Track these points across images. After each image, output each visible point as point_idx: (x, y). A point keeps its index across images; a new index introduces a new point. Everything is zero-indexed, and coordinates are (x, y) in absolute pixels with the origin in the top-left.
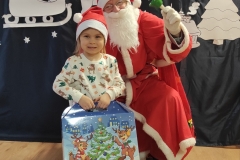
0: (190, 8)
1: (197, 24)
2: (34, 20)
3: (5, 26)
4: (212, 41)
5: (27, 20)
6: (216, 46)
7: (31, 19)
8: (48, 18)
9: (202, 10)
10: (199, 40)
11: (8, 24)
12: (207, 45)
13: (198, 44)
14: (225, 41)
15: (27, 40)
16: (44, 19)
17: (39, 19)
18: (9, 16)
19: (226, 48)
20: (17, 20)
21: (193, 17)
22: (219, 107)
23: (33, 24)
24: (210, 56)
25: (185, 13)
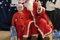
0: (53, 1)
1: (54, 4)
3: (11, 6)
4: (58, 8)
5: (15, 5)
9: (56, 1)
10: (55, 8)
12: (57, 9)
13: (55, 9)
18: (11, 4)
20: (13, 5)
24: (58, 12)
25: (52, 2)
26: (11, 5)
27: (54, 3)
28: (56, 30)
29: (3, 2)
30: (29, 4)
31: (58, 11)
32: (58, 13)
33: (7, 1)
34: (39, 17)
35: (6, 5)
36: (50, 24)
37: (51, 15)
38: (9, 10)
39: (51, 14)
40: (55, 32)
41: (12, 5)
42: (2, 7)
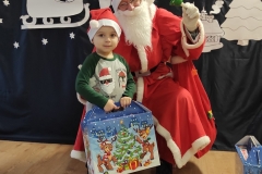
0: (213, 7)
2: (52, 21)
3: (23, 27)
4: (236, 41)
5: (45, 21)
6: (241, 47)
7: (48, 20)
8: (66, 19)
9: (226, 8)
10: (222, 40)
11: (26, 26)
12: (231, 45)
13: (221, 45)
14: (250, 41)
15: (45, 41)
16: (62, 20)
17: (57, 20)
18: (27, 17)
19: (251, 49)
20: (35, 21)
21: (216, 16)
22: (243, 111)
23: (51, 25)
24: (233, 57)
25: (208, 12)
26: (24, 22)
31: (236, 53)
32: (233, 63)
37: (204, 72)
38: (16, 45)
39: (205, 66)
41: (30, 20)
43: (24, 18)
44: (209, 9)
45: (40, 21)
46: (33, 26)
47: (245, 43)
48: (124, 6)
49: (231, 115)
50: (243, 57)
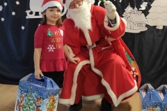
0: (141, 6)
1: (146, 16)
3: (27, 17)
5: (40, 13)
6: (158, 30)
9: (149, 7)
10: (147, 26)
11: (29, 16)
12: (152, 29)
13: (146, 29)
19: (165, 31)
20: (34, 14)
21: (143, 11)
22: (159, 68)
24: (154, 36)
25: (138, 9)
26: (28, 14)
27: (146, 12)
28: (150, 86)
29: (6, 4)
30: (80, 11)
31: (156, 33)
33: (18, 3)
34: (103, 48)
35: (14, 13)
36: (133, 69)
37: (136, 45)
38: (23, 28)
39: (137, 41)
40: (146, 90)
41: (31, 13)
42: (3, 19)
43: (28, 12)
44: (139, 7)
45: (37, 14)
46: (33, 16)
47: (161, 28)
48: (73, 6)
49: (153, 71)
50: (160, 36)
